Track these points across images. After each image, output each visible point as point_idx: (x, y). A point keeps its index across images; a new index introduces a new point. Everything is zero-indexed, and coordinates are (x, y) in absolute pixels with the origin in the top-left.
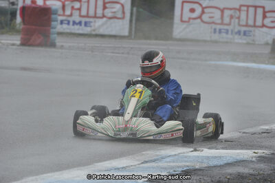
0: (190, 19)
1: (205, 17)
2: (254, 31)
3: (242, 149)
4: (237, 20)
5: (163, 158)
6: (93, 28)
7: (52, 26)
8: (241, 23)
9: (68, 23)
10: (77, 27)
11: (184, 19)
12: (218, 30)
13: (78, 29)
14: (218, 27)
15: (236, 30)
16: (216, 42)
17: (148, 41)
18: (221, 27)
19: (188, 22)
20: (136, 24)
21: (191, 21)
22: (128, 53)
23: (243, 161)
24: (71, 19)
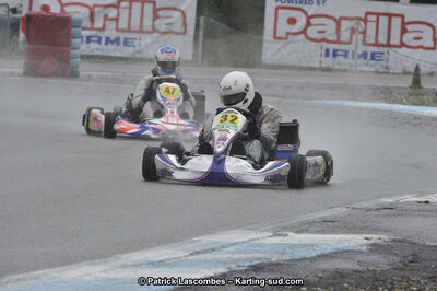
1: (312, 32)
2: (388, 52)
3: (347, 233)
4: (361, 36)
5: (223, 247)
6: (137, 48)
7: (73, 45)
8: (368, 41)
9: (99, 42)
10: (112, 47)
11: (278, 35)
12: (331, 52)
13: (115, 51)
14: (332, 47)
15: (360, 52)
16: (328, 70)
18: (337, 46)
19: (286, 38)
20: (203, 43)
21: (290, 37)
23: (347, 251)
24: (103, 35)
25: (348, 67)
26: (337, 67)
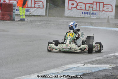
0: (72, 8)
1: (78, 7)
2: (99, 13)
3: (104, 64)
4: (92, 8)
5: (72, 68)
6: (30, 12)
7: (13, 12)
8: (94, 10)
11: (69, 8)
12: (84, 13)
14: (84, 11)
15: (92, 13)
16: (83, 18)
17: (54, 18)
18: (85, 11)
19: (71, 9)
20: (48, 10)
21: (72, 9)
22: (46, 23)
23: (106, 69)
25: (89, 17)
26: (85, 17)
